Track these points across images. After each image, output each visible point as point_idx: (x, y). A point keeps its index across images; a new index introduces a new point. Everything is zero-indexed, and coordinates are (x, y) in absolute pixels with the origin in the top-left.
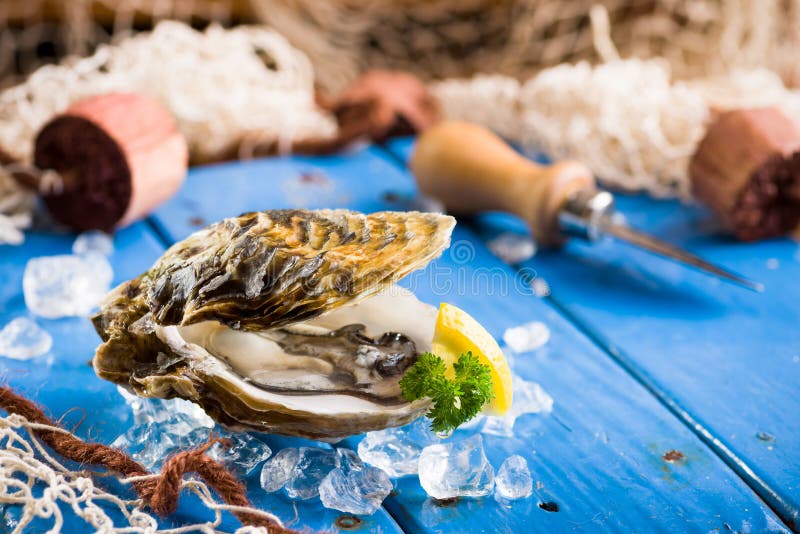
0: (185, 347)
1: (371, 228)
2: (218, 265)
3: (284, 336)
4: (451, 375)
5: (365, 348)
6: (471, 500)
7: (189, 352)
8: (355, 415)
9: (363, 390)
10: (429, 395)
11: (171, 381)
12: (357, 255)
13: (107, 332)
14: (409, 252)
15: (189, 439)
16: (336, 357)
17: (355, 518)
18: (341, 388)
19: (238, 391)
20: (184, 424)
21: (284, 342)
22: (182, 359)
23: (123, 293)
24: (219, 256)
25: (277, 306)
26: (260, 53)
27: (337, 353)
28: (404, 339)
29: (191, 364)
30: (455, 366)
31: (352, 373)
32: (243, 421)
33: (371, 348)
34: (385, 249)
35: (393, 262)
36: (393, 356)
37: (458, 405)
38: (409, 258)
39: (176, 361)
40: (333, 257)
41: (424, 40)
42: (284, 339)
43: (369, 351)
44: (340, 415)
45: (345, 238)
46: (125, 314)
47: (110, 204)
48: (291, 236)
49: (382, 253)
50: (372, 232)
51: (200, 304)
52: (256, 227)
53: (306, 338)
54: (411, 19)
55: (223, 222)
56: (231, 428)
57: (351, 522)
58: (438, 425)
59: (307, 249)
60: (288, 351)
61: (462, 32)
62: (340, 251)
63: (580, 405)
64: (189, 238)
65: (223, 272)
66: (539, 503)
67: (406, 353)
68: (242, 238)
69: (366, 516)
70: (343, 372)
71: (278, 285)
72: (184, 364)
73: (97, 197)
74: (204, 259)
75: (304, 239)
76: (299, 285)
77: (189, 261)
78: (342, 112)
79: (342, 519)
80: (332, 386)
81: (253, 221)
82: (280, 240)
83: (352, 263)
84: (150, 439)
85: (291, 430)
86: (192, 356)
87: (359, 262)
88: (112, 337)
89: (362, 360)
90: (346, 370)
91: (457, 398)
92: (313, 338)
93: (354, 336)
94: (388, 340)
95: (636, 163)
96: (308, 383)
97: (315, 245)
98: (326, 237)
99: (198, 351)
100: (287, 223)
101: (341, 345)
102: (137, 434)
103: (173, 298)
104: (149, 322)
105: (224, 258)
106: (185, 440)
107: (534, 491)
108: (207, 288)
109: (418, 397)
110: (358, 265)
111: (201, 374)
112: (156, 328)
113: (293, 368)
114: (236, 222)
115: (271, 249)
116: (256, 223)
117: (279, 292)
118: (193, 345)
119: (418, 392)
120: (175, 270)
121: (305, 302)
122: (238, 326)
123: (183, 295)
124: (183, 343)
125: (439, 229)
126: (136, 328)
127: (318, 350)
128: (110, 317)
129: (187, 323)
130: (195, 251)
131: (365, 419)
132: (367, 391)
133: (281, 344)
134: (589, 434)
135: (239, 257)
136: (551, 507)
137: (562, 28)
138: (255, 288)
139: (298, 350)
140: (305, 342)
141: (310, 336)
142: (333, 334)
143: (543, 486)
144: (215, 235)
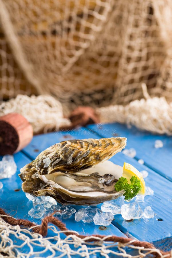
0: (48, 181)
1: (101, 142)
2: (57, 156)
3: (76, 177)
4: (129, 183)
5: (100, 179)
6: (137, 220)
7: (50, 183)
8: (103, 196)
9: (102, 190)
10: (124, 189)
11: (46, 190)
12: (99, 150)
13: (24, 178)
14: (115, 147)
15: (51, 208)
16: (92, 182)
17: (104, 227)
18: (95, 190)
19: (67, 192)
20: (49, 204)
21: (76, 179)
22: (48, 185)
23: (27, 168)
24: (57, 154)
25: (78, 166)
26: (46, 102)
27: (92, 181)
28: (111, 175)
29: (51, 186)
30: (131, 180)
31: (98, 186)
32: (68, 201)
33: (102, 178)
34: (107, 147)
35: (111, 150)
36: (109, 181)
37: (132, 192)
38: (116, 149)
39: (46, 185)
40: (93, 151)
41: (87, 99)
42: (76, 178)
43: (101, 179)
44: (98, 196)
45: (94, 146)
46: (29, 173)
47: (12, 146)
48: (78, 146)
49: (106, 149)
50: (102, 143)
51: (54, 168)
52: (67, 144)
53: (82, 177)
54: (83, 93)
55: (56, 144)
56: (63, 204)
57: (104, 228)
58: (126, 198)
59: (83, 149)
60: (77, 181)
61: (98, 96)
62: (94, 149)
63: (161, 192)
64: (46, 150)
65: (59, 158)
66: (157, 219)
67: (112, 179)
68: (63, 148)
69: (108, 226)
70: (95, 186)
71: (77, 160)
72: (49, 186)
73: (8, 144)
74: (52, 155)
75: (82, 147)
76: (83, 160)
77: (48, 156)
78: (72, 118)
79: (101, 227)
80: (93, 190)
81: (66, 143)
82: (75, 147)
83: (98, 152)
84: (41, 209)
85: (83, 203)
86: (51, 184)
87: (100, 151)
88: (26, 180)
89: (100, 182)
90: (95, 185)
91: (131, 189)
92: (84, 177)
93: (96, 176)
94: (106, 176)
95: (163, 126)
96: (86, 189)
97: (86, 148)
98: (88, 146)
99: (52, 182)
100: (76, 143)
101: (93, 178)
102: (36, 207)
103: (44, 167)
104: (37, 175)
105: (59, 154)
106: (50, 209)
107: (154, 216)
108: (55, 163)
109: (120, 190)
110: (101, 152)
111: (55, 188)
112: (39, 176)
113: (80, 186)
114: (60, 144)
115: (73, 150)
116: (67, 143)
117: (77, 162)
118: (50, 181)
119: (120, 189)
120: (43, 159)
121: (86, 164)
122: (67, 172)
123: (47, 166)
124: (48, 180)
125: (122, 141)
126: (33, 176)
127: (86, 180)
128: (25, 174)
129: (50, 173)
130: (49, 153)
131: (106, 197)
132: (104, 190)
133: (75, 179)
134: (166, 200)
135: (64, 153)
136: (161, 220)
137: (129, 92)
138: (70, 161)
139: (80, 180)
140: (82, 178)
141: (83, 176)
142: (90, 176)
143: (157, 215)
144: (54, 148)
